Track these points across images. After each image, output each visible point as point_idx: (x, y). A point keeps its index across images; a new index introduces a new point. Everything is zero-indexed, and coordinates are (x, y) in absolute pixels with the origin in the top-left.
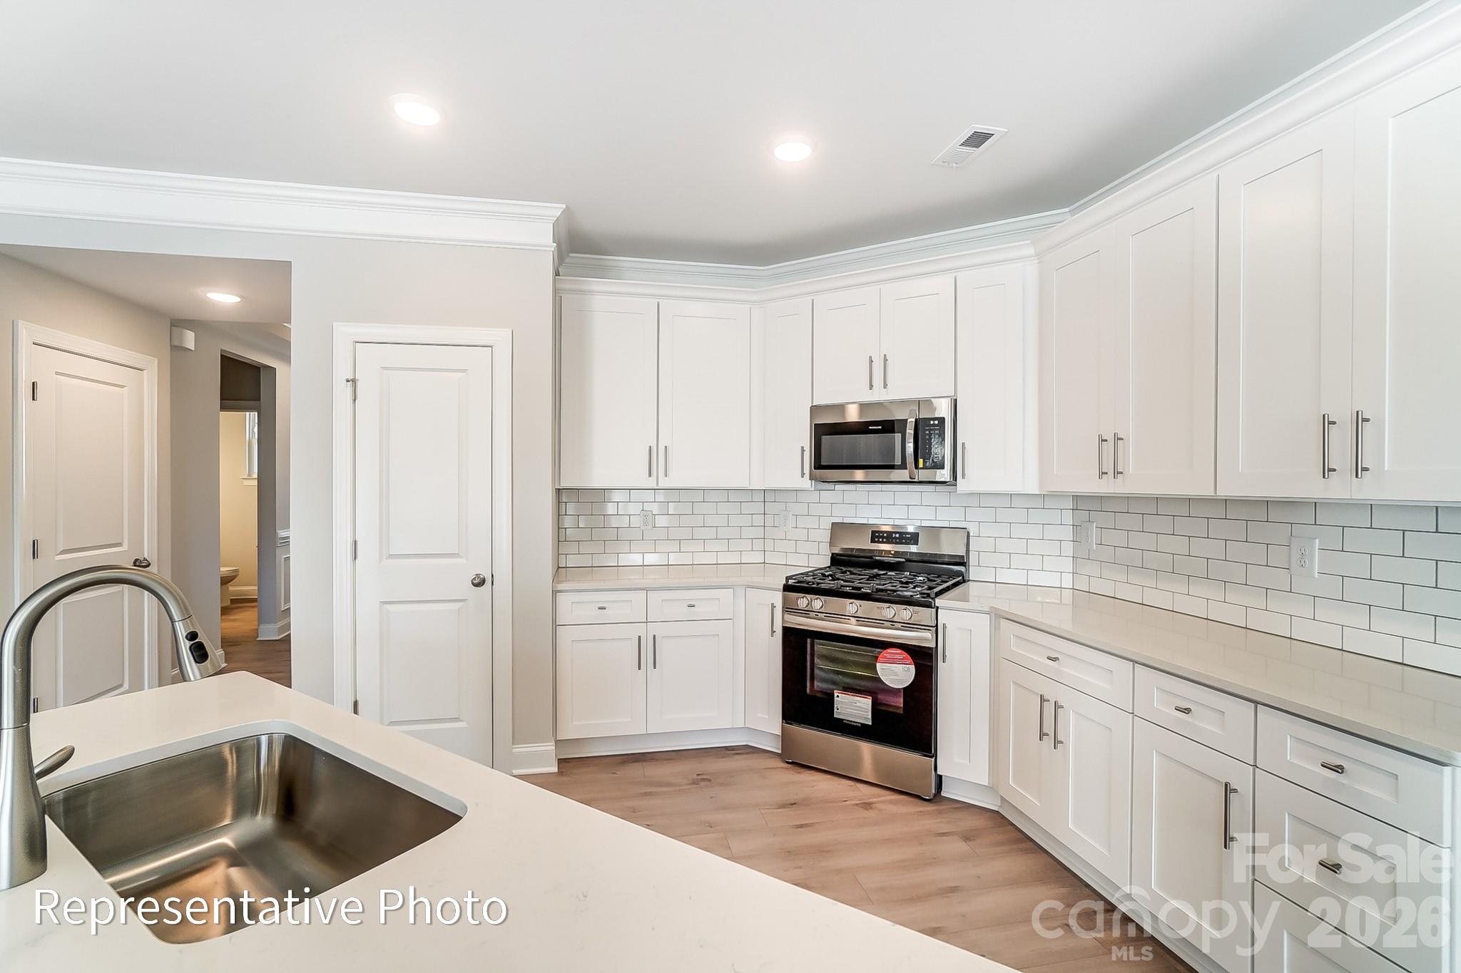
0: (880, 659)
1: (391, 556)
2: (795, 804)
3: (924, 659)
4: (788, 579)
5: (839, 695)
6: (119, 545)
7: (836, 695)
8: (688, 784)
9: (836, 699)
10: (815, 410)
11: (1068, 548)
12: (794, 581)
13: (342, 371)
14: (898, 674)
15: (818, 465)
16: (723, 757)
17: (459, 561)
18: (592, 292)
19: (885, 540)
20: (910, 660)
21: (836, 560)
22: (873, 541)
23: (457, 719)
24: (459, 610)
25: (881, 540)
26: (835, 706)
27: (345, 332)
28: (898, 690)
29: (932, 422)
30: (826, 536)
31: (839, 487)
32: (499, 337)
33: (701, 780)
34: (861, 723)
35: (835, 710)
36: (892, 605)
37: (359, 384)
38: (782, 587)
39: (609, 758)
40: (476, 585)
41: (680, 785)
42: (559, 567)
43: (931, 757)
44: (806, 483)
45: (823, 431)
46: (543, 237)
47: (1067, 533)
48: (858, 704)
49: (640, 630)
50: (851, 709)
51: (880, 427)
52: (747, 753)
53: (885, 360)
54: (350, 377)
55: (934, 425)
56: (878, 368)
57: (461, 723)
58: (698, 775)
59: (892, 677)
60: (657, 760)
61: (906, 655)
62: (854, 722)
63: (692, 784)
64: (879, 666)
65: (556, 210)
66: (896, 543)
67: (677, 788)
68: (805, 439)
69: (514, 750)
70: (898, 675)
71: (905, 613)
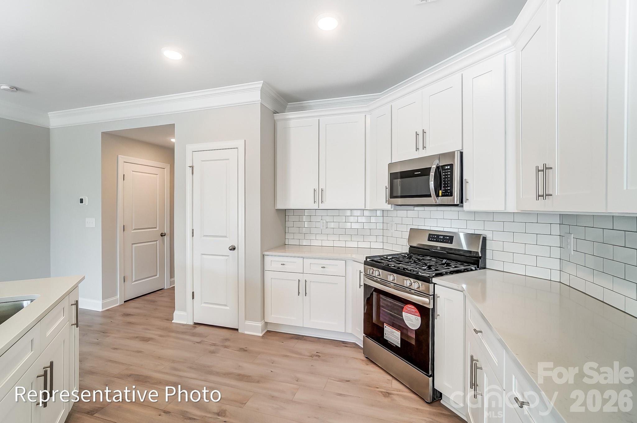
0: (404, 310)
1: (205, 236)
2: (349, 381)
4: (367, 258)
5: (386, 326)
6: (156, 228)
7: (385, 326)
8: (309, 356)
9: (385, 328)
10: (390, 165)
11: (556, 253)
12: (370, 260)
13: (188, 164)
15: (392, 196)
16: (337, 347)
17: (225, 239)
18: (289, 119)
19: (435, 240)
20: (418, 314)
22: (429, 240)
23: (226, 305)
24: (226, 260)
25: (433, 239)
26: (385, 332)
27: (190, 148)
28: (413, 331)
29: (446, 167)
30: (407, 235)
31: (416, 208)
32: (240, 144)
33: (317, 356)
34: (396, 345)
35: (385, 334)
36: (410, 278)
37: (194, 168)
38: (363, 262)
39: (287, 335)
40: (231, 250)
41: (304, 355)
42: (285, 244)
43: (430, 376)
44: (388, 206)
45: (393, 177)
47: (556, 241)
48: (394, 334)
49: (300, 277)
50: (391, 336)
51: (420, 173)
52: (351, 347)
53: (423, 133)
54: (191, 165)
55: (447, 169)
56: (420, 138)
57: (227, 307)
58: (317, 352)
59: (410, 322)
60: (307, 340)
61: (416, 310)
62: (393, 344)
63: (310, 356)
64: (404, 314)
65: (259, 84)
66: (441, 242)
67: (301, 357)
69: (246, 323)
70: (412, 322)
71: (416, 285)
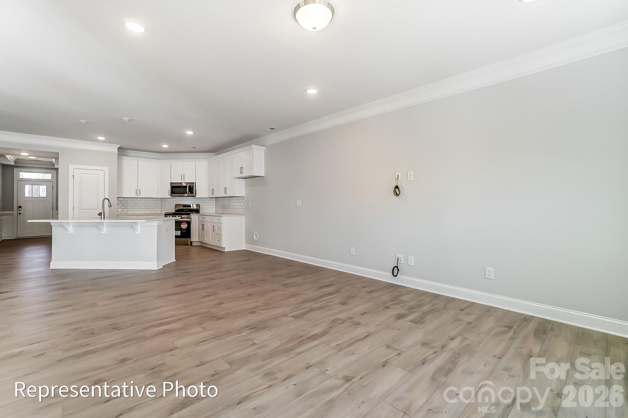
1: (82, 209)
3: (189, 223)
10: (171, 183)
12: (167, 214)
13: (71, 174)
14: (184, 226)
15: (172, 193)
17: (96, 210)
20: (187, 224)
21: (176, 211)
22: (183, 207)
27: (72, 166)
28: (184, 229)
29: (192, 186)
30: (174, 207)
32: (107, 168)
37: (74, 176)
43: (190, 239)
44: (170, 197)
45: (172, 187)
46: (116, 150)
48: (178, 232)
51: (183, 187)
53: (184, 175)
56: (183, 177)
65: (119, 145)
66: (187, 207)
68: (169, 188)
